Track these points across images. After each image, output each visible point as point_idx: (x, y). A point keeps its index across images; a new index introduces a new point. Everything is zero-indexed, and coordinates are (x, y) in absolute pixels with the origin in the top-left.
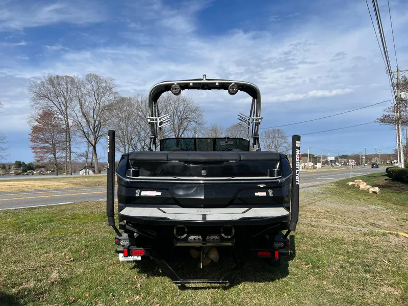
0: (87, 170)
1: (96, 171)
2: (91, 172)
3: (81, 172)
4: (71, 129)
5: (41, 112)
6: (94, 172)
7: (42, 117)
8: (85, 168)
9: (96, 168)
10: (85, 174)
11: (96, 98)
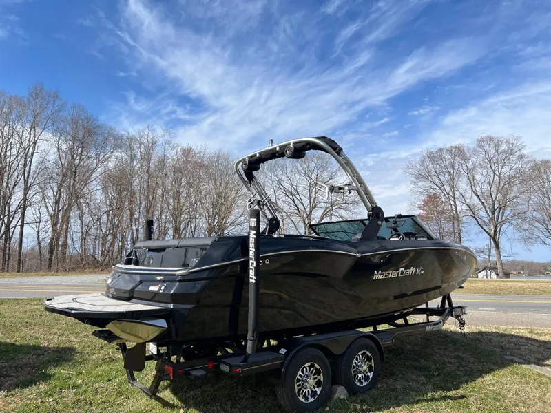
0: (489, 272)
1: (501, 274)
2: (494, 275)
3: (480, 275)
4: (461, 216)
5: (423, 197)
6: (497, 274)
7: (426, 202)
8: (485, 269)
9: (499, 270)
10: (485, 277)
11: (493, 168)
